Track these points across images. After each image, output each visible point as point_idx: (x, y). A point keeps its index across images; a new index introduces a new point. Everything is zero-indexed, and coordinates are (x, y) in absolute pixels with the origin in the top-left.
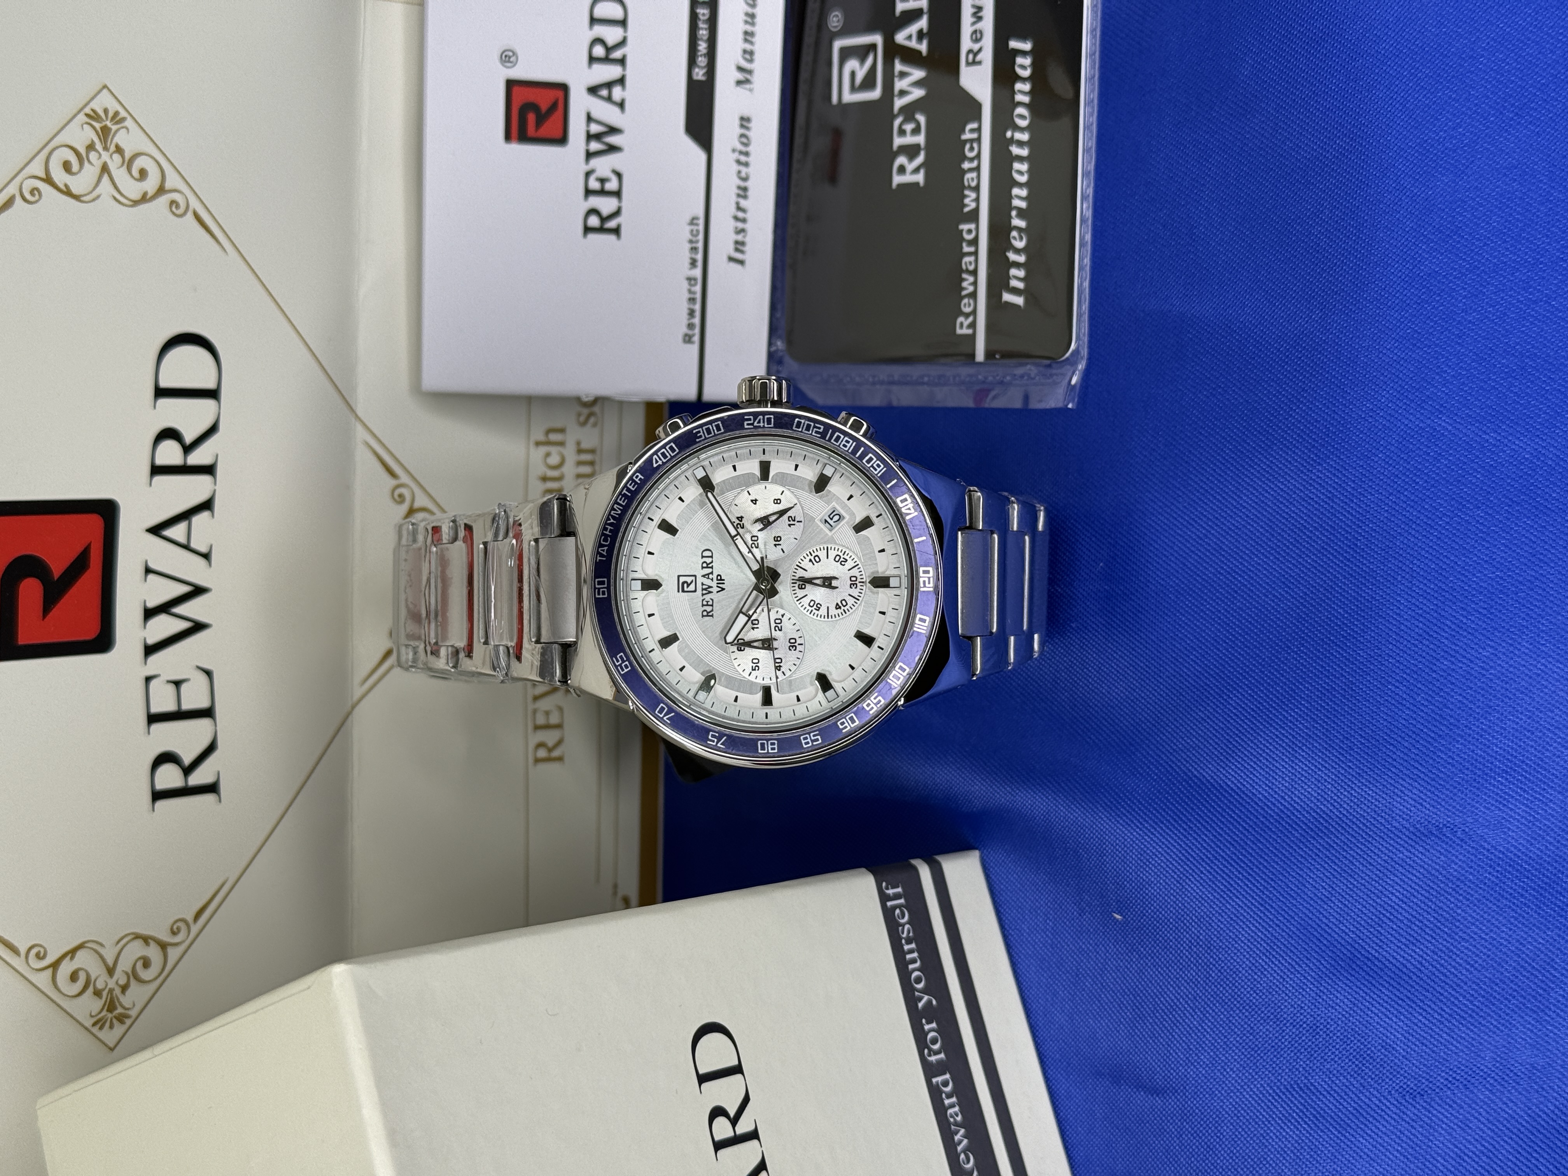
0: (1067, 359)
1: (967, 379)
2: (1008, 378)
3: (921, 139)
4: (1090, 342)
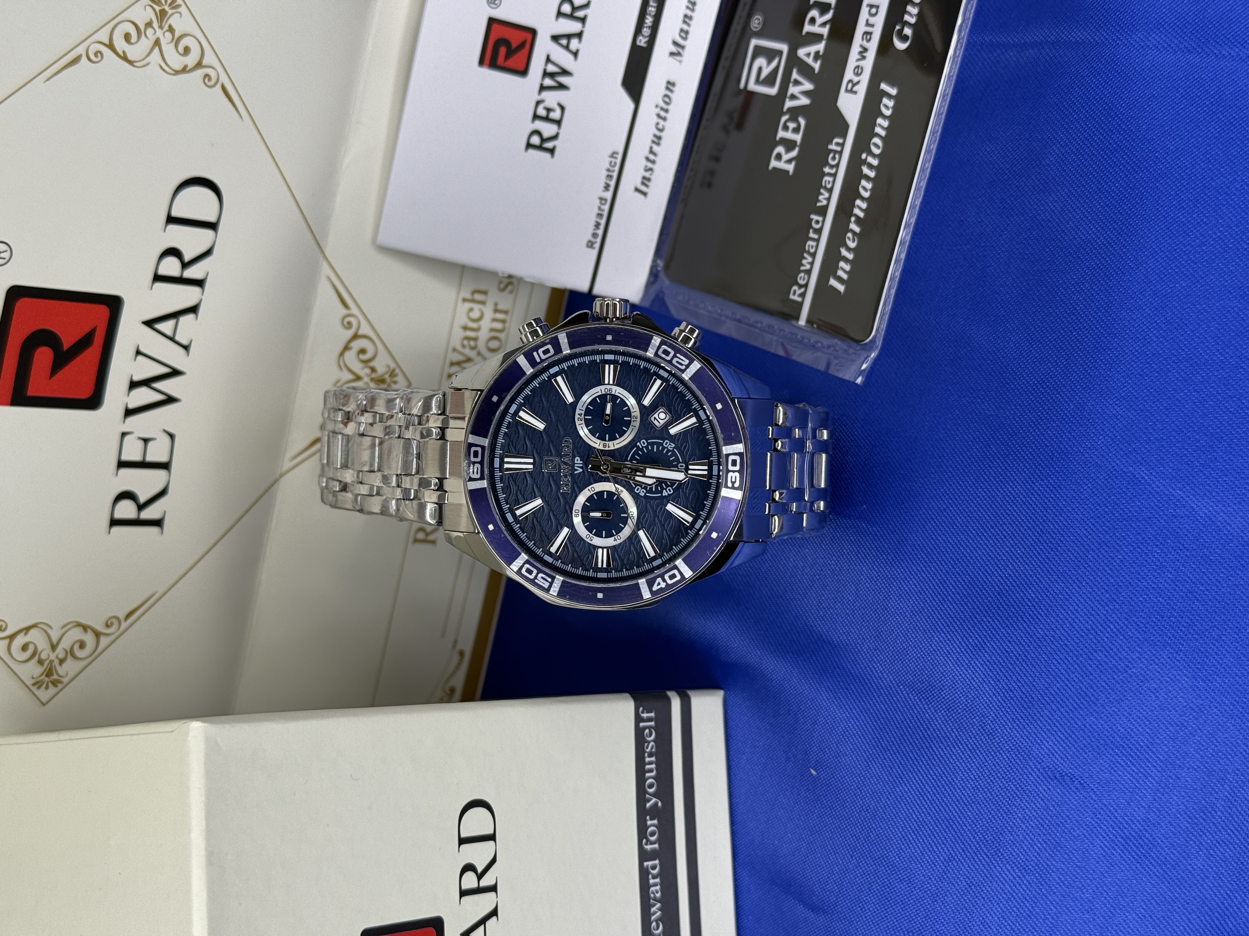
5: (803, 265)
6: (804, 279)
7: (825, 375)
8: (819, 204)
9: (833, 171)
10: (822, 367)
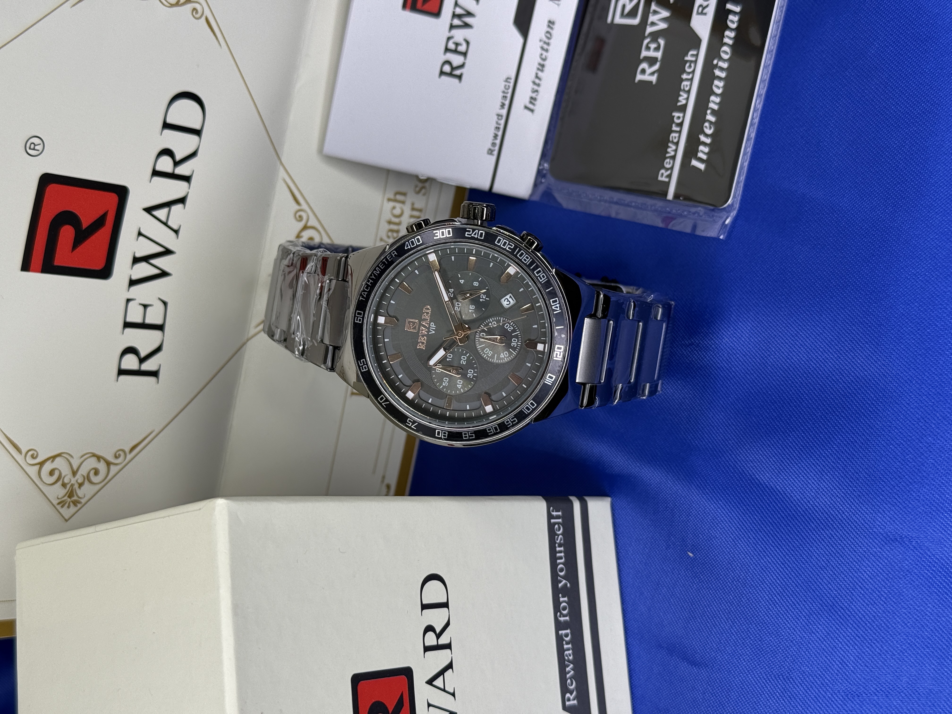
0: (725, 208)
1: (660, 209)
2: (685, 213)
3: (659, 55)
4: (741, 200)
5: (668, 153)
6: (670, 163)
7: (692, 236)
8: (679, 104)
9: (690, 77)
10: (688, 230)
